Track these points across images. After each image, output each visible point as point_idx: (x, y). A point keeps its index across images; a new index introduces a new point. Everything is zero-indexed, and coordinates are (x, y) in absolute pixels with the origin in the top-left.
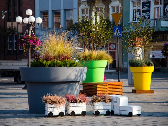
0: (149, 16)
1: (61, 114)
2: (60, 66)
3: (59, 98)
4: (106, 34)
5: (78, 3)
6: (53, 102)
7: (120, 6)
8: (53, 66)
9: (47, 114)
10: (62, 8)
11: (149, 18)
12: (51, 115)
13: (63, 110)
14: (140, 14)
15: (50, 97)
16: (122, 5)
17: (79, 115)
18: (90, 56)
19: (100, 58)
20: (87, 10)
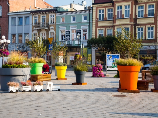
0: (69, 38)
1: (17, 91)
2: (17, 67)
3: (16, 83)
4: (43, 49)
5: (32, 30)
6: (13, 85)
7: (54, 33)
8: (13, 68)
9: (9, 91)
10: (23, 32)
11: (69, 39)
12: (11, 92)
13: (18, 89)
14: (65, 37)
15: (11, 83)
16: (56, 32)
17: (28, 92)
18: (35, 61)
19: (40, 62)
20: (37, 34)
